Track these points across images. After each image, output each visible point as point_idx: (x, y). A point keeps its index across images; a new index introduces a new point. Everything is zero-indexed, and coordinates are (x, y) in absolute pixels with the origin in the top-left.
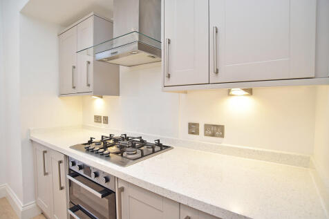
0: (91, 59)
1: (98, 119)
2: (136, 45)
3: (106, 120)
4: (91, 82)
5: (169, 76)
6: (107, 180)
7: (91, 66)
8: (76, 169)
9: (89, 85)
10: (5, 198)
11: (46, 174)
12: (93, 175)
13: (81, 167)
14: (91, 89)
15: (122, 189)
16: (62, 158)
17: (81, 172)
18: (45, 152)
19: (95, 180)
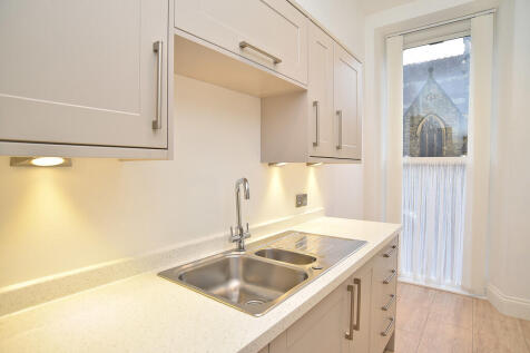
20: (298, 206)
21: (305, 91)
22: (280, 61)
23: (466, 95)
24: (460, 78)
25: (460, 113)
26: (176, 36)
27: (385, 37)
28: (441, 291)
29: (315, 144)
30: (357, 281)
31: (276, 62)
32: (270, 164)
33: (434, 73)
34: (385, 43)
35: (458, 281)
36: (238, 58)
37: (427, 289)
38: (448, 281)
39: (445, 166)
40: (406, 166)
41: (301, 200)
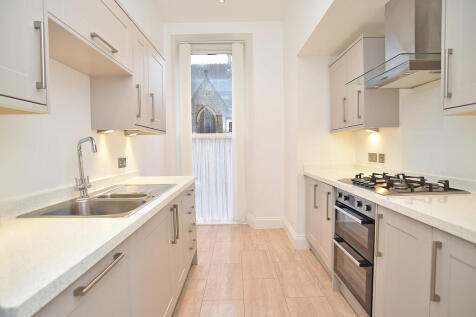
0: (362, 88)
1: (372, 157)
2: (408, 65)
3: (382, 158)
4: (362, 114)
5: (449, 96)
6: (369, 208)
7: (362, 95)
8: (342, 200)
9: (359, 117)
10: (282, 229)
11: (316, 207)
12: (356, 204)
13: (347, 198)
14: (362, 121)
15: (380, 216)
16: (331, 190)
17: (346, 203)
18: (316, 186)
19: (358, 209)
20: (120, 167)
21: (131, 76)
22: (116, 51)
23: (230, 94)
24: (226, 81)
25: (227, 105)
26: (49, 19)
27: (178, 43)
28: (222, 225)
29: (139, 116)
30: (175, 206)
31: (114, 51)
32: (99, 131)
33: (209, 74)
34: (178, 47)
35: (231, 216)
36: (88, 43)
37: (212, 226)
38: (225, 218)
39: (220, 139)
40: (194, 139)
41: (122, 163)
